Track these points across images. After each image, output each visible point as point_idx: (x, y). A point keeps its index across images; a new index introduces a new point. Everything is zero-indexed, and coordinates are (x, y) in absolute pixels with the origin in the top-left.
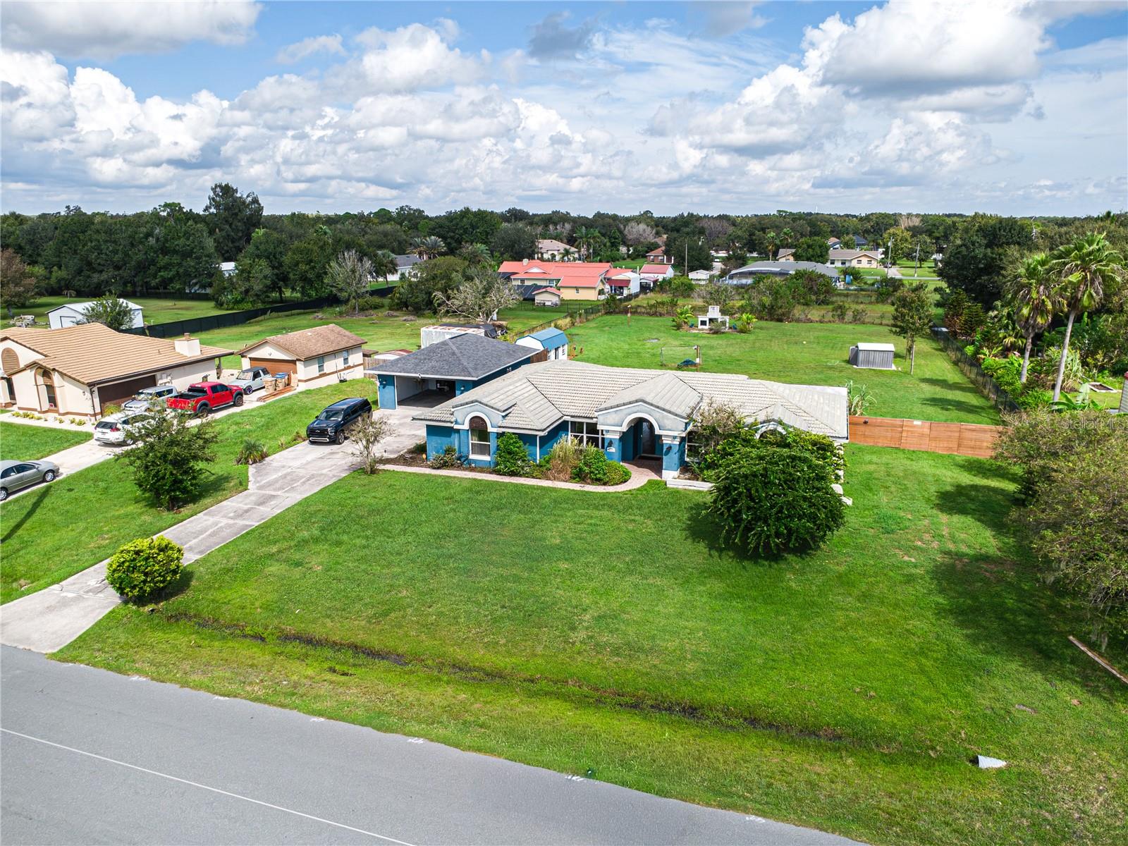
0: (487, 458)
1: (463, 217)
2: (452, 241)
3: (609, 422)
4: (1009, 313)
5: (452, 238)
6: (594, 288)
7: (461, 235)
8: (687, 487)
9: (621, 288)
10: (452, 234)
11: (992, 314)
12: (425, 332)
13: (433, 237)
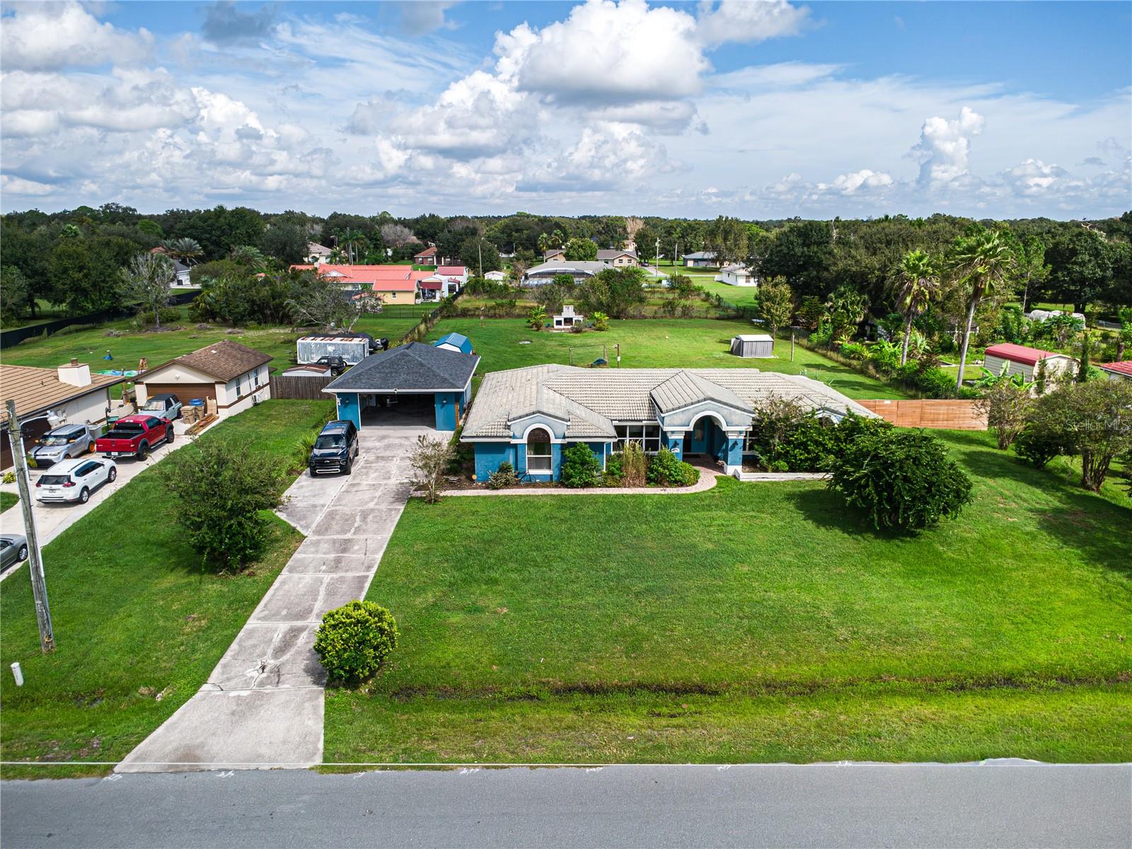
0: (547, 472)
1: (219, 217)
2: (208, 244)
3: (675, 423)
4: (843, 304)
5: (207, 239)
6: (412, 292)
7: (219, 237)
8: (760, 480)
9: (433, 291)
10: (208, 236)
11: (829, 304)
12: (302, 344)
13: (187, 239)
